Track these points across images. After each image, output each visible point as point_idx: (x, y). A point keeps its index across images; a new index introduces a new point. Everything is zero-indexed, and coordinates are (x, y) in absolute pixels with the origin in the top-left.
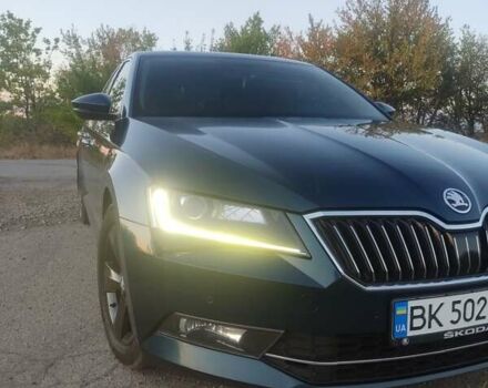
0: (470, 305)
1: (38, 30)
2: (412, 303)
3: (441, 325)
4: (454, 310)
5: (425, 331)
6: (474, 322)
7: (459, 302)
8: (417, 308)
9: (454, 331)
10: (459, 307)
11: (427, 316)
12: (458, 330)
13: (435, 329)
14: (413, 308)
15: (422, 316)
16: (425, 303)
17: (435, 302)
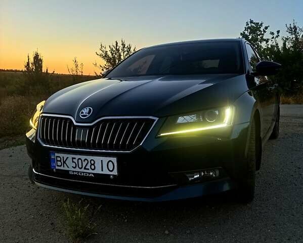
0: (80, 161)
1: (266, 28)
2: (57, 155)
3: (68, 167)
4: (73, 162)
5: (62, 168)
6: (83, 170)
7: (75, 158)
8: (58, 157)
9: (73, 171)
10: (75, 161)
11: (62, 161)
12: (76, 172)
13: (66, 168)
14: (57, 157)
15: (60, 161)
16: (61, 155)
17: (65, 156)
